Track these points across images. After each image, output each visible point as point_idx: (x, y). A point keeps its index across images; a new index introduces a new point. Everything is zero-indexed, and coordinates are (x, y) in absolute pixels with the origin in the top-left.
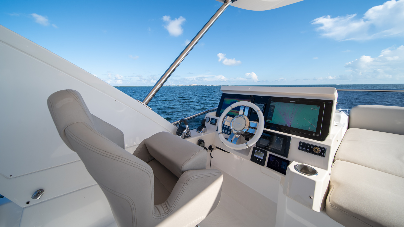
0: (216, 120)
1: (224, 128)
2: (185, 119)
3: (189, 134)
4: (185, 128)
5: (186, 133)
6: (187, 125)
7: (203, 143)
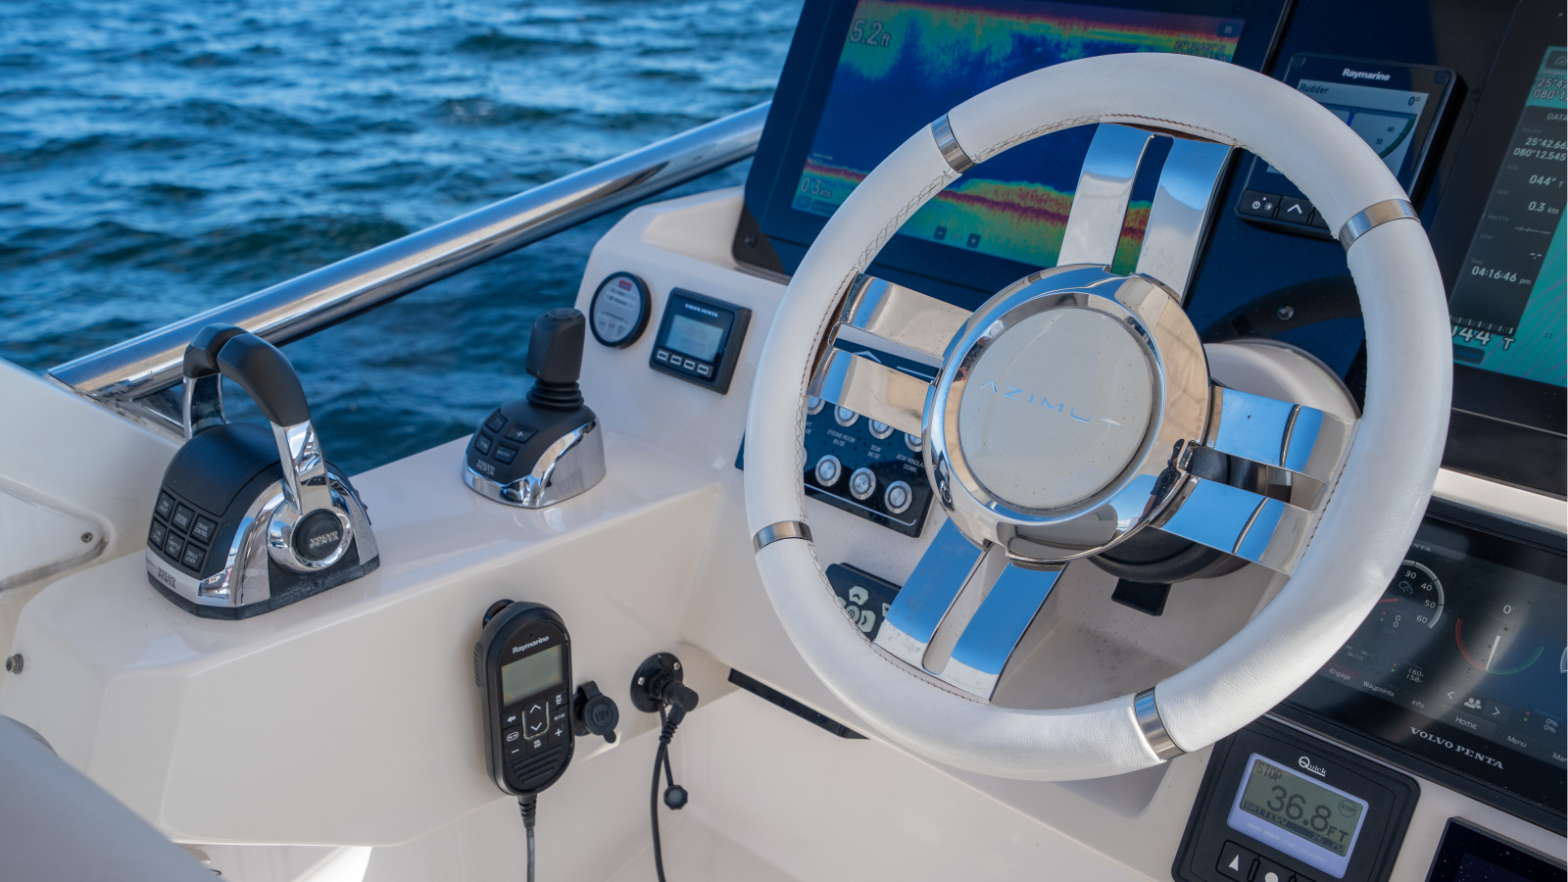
0: (735, 321)
1: (840, 440)
2: (254, 326)
3: (329, 549)
4: (269, 468)
5: (285, 531)
6: (286, 422)
7: (554, 652)
